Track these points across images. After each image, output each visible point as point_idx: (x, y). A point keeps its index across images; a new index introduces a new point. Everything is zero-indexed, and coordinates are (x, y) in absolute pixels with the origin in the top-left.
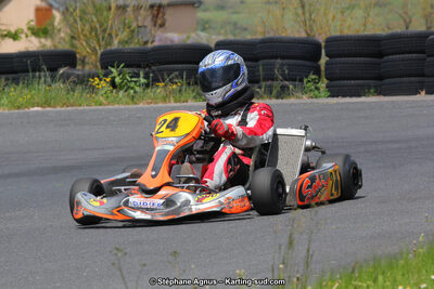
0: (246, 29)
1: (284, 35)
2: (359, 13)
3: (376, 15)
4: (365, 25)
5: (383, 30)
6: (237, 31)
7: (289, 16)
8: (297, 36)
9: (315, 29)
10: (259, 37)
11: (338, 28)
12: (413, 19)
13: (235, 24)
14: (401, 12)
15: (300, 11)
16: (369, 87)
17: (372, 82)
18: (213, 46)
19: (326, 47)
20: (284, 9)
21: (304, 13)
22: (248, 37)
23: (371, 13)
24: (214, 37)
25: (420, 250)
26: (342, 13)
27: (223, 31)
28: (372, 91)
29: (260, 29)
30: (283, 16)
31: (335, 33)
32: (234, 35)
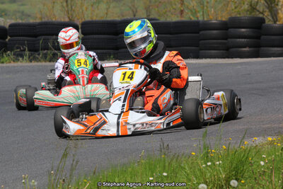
0: (29, 16)
1: (54, 20)
2: (103, 6)
3: (114, 7)
4: (107, 14)
5: (119, 17)
6: (23, 17)
7: (58, 7)
8: (63, 20)
9: (74, 15)
10: (38, 21)
11: (90, 15)
12: (138, 10)
13: (23, 12)
14: (130, 5)
15: (65, 4)
16: (110, 55)
17: (112, 51)
18: (7, 27)
19: (82, 28)
20: (54, 3)
21: (67, 6)
22: (31, 21)
23: (111, 6)
24: (8, 21)
25: (143, 161)
26: (92, 6)
27: (13, 17)
28: (112, 57)
29: (39, 16)
30: (53, 7)
31: (88, 19)
32: (22, 19)
